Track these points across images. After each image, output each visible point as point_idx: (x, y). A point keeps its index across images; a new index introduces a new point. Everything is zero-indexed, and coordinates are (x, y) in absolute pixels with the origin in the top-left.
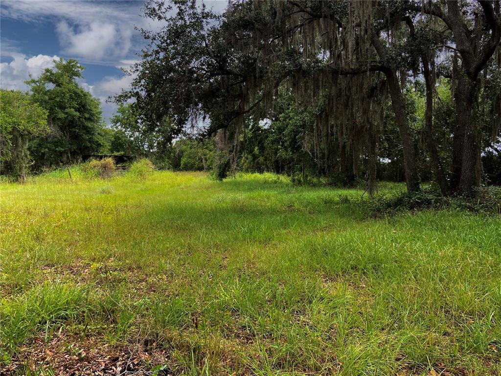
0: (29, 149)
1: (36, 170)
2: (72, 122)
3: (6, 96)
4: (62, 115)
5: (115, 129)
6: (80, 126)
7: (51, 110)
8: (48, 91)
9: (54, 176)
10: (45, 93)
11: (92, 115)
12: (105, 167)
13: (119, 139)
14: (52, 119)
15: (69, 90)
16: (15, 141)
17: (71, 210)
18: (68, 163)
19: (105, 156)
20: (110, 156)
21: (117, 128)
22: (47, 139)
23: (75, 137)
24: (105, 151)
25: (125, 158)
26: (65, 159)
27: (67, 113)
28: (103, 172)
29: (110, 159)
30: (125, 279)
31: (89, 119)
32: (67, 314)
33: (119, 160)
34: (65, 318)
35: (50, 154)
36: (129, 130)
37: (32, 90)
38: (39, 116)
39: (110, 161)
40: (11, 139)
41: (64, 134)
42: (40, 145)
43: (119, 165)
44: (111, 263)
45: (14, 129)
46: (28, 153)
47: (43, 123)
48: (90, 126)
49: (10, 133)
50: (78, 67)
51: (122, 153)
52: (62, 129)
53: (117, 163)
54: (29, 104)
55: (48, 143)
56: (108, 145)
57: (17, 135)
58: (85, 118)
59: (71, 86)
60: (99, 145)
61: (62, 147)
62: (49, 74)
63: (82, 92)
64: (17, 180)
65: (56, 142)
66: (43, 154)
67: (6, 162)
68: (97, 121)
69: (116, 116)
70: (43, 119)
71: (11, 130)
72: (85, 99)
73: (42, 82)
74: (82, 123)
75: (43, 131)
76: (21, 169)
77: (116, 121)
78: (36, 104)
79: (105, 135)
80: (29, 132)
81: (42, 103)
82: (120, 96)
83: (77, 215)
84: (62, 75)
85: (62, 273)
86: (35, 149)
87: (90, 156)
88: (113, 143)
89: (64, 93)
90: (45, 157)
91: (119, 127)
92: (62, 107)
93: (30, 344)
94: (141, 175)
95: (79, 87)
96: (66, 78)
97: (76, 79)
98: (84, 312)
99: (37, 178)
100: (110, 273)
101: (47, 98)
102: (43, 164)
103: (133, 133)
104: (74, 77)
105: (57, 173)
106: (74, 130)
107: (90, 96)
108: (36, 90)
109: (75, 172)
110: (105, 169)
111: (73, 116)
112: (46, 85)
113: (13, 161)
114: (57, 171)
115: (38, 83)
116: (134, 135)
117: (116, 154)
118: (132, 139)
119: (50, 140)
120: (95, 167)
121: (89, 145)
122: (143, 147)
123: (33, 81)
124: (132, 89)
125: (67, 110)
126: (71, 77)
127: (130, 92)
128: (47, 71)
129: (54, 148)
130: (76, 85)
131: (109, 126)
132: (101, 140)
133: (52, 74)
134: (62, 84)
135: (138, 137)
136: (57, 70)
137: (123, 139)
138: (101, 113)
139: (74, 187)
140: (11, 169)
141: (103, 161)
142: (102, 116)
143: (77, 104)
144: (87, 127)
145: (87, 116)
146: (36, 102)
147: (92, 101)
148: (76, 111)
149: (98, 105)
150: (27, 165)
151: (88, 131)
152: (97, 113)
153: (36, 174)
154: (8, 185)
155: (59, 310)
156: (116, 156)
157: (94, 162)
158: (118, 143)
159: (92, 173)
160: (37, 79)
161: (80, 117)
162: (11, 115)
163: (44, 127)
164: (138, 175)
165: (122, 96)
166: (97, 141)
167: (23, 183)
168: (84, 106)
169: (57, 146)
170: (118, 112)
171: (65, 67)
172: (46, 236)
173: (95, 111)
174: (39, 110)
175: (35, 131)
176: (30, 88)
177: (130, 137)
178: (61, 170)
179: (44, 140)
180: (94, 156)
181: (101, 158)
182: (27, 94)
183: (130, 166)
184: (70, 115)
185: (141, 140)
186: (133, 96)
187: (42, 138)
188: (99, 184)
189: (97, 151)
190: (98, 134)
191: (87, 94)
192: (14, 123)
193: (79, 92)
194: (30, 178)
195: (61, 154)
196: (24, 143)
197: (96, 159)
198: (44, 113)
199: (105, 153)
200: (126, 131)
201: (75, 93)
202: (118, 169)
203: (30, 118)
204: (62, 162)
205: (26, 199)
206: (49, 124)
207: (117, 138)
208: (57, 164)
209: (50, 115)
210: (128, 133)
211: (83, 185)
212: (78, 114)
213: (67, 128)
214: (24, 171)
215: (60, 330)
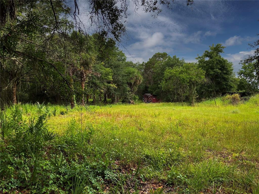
0: (196, 90)
1: (199, 100)
2: (217, 75)
3: (187, 66)
4: (212, 73)
5: (240, 78)
6: (221, 78)
7: (207, 70)
8: (206, 61)
9: (207, 103)
10: (205, 63)
11: (228, 71)
12: (234, 99)
13: (242, 83)
14: (207, 75)
15: (216, 60)
16: (190, 86)
17: (218, 121)
18: (214, 97)
19: (234, 93)
20: (237, 93)
21: (241, 77)
22: (204, 85)
23: (218, 83)
24: (234, 90)
25: (246, 94)
26: (213, 94)
27: (214, 71)
28: (233, 101)
29: (237, 94)
30: (254, 167)
31: (226, 74)
32: (223, 180)
33: (242, 95)
34: (222, 182)
35: (206, 92)
36: (248, 78)
37: (199, 62)
38: (201, 74)
39: (237, 95)
40: (188, 86)
41: (213, 82)
42: (201, 88)
43: (242, 98)
44: (244, 154)
45: (190, 80)
46: (196, 92)
47: (203, 77)
48: (226, 77)
49: (188, 83)
50: (221, 47)
51: (244, 91)
52: (212, 79)
53: (241, 97)
54: (197, 68)
55: (205, 86)
56: (236, 87)
57: (192, 83)
58: (224, 73)
59: (217, 58)
60: (231, 87)
61: (211, 89)
62: (207, 53)
63: (223, 60)
64: (191, 105)
65: (209, 86)
66: (202, 92)
67: (186, 96)
68: (230, 74)
69: (241, 71)
70: (203, 75)
71: (189, 81)
72: (224, 63)
73: (203, 57)
74: (222, 76)
75: (203, 81)
76: (192, 99)
77: (240, 74)
78: (200, 68)
79: (234, 82)
80: (197, 82)
81: (203, 67)
82: (248, 60)
83: (221, 124)
84: (213, 53)
85: (217, 155)
86: (199, 90)
87: (226, 93)
88: (238, 86)
89: (213, 62)
90: (203, 94)
91: (243, 77)
92: (212, 68)
93: (204, 192)
94: (256, 103)
95: (222, 57)
96: (215, 54)
97: (220, 54)
98: (232, 181)
99: (199, 104)
100: (245, 161)
101: (205, 65)
102: (202, 97)
103: (251, 80)
104: (219, 53)
105: (208, 101)
106: (218, 79)
107: (227, 61)
108: (200, 62)
109: (218, 101)
110: (234, 100)
111: (218, 73)
112: (205, 58)
113: (189, 96)
114: (209, 101)
115: (201, 58)
116: (251, 81)
117: (240, 91)
118: (250, 83)
119: (206, 85)
120: (228, 98)
121: (225, 87)
122: (257, 87)
123: (199, 58)
124: (255, 55)
125: (215, 70)
126: (217, 53)
127: (254, 57)
128: (206, 52)
129: (208, 89)
130: (220, 56)
131: (236, 77)
132: (232, 84)
133: (208, 53)
134: (213, 57)
135: (254, 82)
136: (210, 50)
137: (245, 83)
138: (232, 70)
139: (217, 109)
140: (188, 99)
141: (233, 96)
142: (233, 71)
143: (220, 66)
144: (225, 77)
145: (225, 72)
146: (200, 67)
147: (228, 64)
148: (219, 70)
149: (231, 66)
150: (195, 98)
151: (225, 80)
152: (230, 70)
153: (199, 101)
154: (187, 107)
155: (219, 177)
156: (240, 93)
157: (228, 96)
158: (241, 85)
159: (227, 102)
160: (201, 57)
161: (221, 73)
162: (189, 74)
163: (204, 79)
164: (254, 104)
165: (248, 59)
166: (230, 85)
167: (194, 106)
168: (223, 67)
169: (209, 88)
170: (242, 68)
171: (215, 48)
172: (207, 134)
173: (229, 69)
174: (201, 71)
175: (199, 81)
176: (198, 61)
177: (249, 82)
178: (211, 100)
179: (203, 86)
180: (228, 93)
181: (232, 94)
182: (196, 64)
183: (249, 99)
184: (216, 72)
185: (256, 83)
186: (256, 59)
187: (202, 84)
188: (231, 108)
189: (230, 90)
190: (231, 81)
191: (225, 60)
192: (190, 78)
193: (221, 60)
194: (196, 104)
195: (211, 92)
196: (194, 87)
197: (229, 94)
198: (204, 72)
199: (234, 91)
200: (246, 79)
201: (219, 61)
202: (242, 100)
203: (197, 75)
204: (211, 96)
205: (195, 114)
206: (206, 77)
207: (241, 83)
208: (209, 97)
209: (207, 73)
210: (248, 79)
211: (222, 108)
212: (220, 71)
213: (214, 79)
214: (194, 100)
215: (220, 189)
